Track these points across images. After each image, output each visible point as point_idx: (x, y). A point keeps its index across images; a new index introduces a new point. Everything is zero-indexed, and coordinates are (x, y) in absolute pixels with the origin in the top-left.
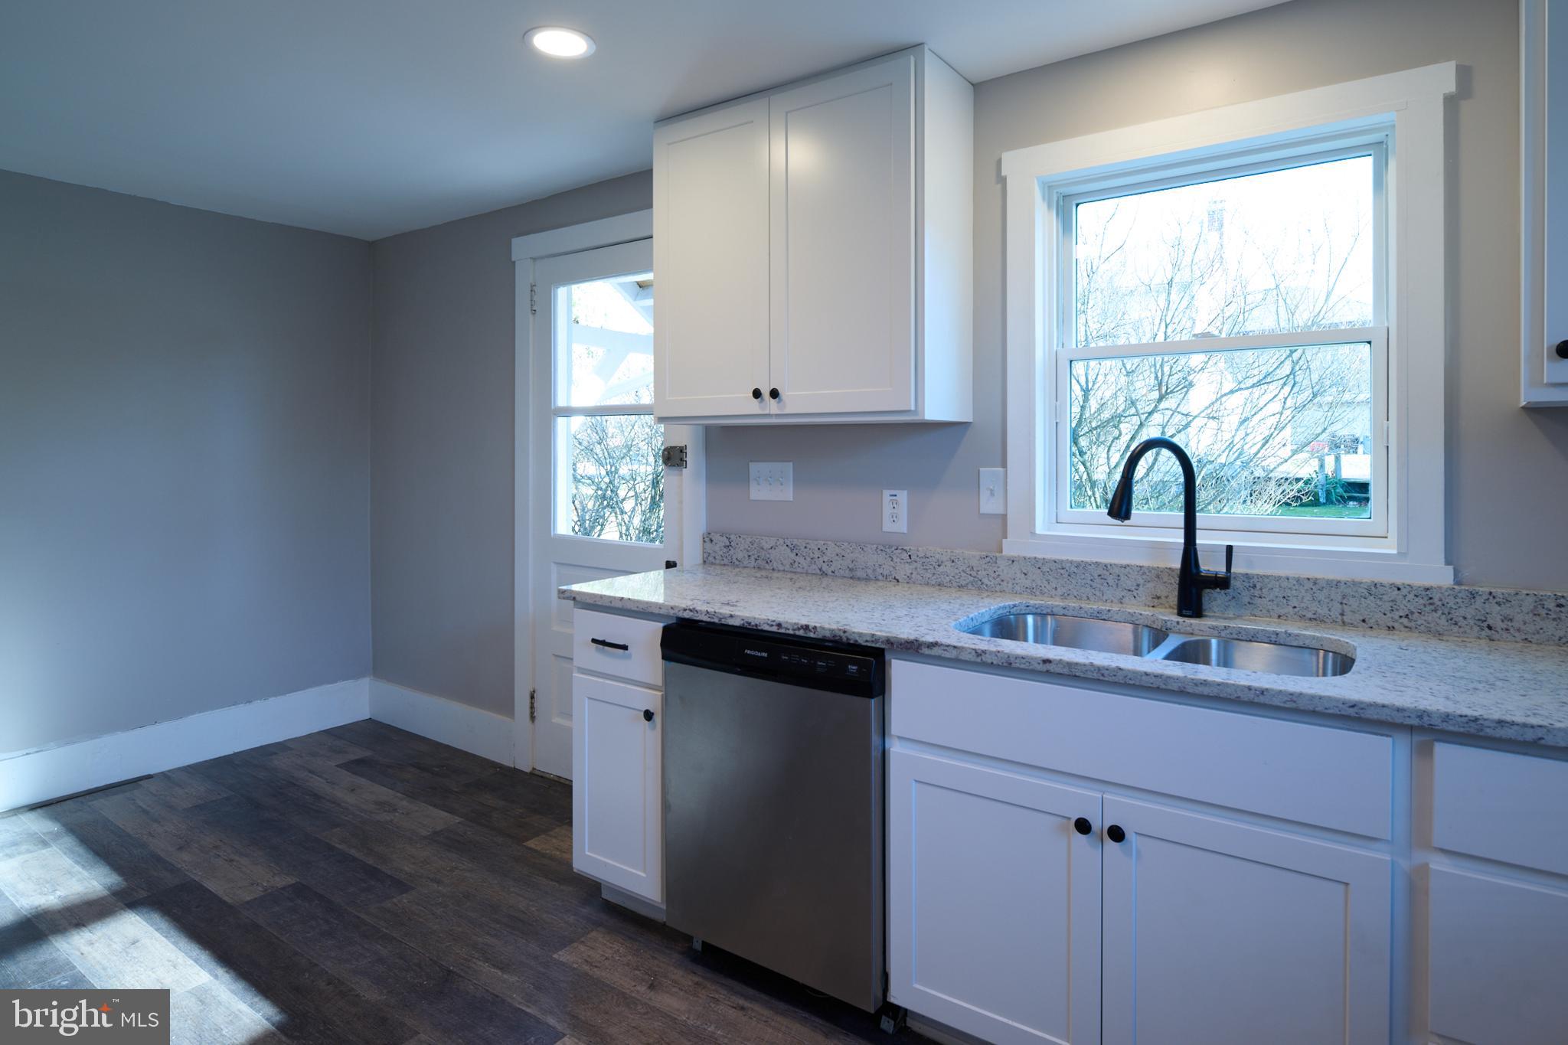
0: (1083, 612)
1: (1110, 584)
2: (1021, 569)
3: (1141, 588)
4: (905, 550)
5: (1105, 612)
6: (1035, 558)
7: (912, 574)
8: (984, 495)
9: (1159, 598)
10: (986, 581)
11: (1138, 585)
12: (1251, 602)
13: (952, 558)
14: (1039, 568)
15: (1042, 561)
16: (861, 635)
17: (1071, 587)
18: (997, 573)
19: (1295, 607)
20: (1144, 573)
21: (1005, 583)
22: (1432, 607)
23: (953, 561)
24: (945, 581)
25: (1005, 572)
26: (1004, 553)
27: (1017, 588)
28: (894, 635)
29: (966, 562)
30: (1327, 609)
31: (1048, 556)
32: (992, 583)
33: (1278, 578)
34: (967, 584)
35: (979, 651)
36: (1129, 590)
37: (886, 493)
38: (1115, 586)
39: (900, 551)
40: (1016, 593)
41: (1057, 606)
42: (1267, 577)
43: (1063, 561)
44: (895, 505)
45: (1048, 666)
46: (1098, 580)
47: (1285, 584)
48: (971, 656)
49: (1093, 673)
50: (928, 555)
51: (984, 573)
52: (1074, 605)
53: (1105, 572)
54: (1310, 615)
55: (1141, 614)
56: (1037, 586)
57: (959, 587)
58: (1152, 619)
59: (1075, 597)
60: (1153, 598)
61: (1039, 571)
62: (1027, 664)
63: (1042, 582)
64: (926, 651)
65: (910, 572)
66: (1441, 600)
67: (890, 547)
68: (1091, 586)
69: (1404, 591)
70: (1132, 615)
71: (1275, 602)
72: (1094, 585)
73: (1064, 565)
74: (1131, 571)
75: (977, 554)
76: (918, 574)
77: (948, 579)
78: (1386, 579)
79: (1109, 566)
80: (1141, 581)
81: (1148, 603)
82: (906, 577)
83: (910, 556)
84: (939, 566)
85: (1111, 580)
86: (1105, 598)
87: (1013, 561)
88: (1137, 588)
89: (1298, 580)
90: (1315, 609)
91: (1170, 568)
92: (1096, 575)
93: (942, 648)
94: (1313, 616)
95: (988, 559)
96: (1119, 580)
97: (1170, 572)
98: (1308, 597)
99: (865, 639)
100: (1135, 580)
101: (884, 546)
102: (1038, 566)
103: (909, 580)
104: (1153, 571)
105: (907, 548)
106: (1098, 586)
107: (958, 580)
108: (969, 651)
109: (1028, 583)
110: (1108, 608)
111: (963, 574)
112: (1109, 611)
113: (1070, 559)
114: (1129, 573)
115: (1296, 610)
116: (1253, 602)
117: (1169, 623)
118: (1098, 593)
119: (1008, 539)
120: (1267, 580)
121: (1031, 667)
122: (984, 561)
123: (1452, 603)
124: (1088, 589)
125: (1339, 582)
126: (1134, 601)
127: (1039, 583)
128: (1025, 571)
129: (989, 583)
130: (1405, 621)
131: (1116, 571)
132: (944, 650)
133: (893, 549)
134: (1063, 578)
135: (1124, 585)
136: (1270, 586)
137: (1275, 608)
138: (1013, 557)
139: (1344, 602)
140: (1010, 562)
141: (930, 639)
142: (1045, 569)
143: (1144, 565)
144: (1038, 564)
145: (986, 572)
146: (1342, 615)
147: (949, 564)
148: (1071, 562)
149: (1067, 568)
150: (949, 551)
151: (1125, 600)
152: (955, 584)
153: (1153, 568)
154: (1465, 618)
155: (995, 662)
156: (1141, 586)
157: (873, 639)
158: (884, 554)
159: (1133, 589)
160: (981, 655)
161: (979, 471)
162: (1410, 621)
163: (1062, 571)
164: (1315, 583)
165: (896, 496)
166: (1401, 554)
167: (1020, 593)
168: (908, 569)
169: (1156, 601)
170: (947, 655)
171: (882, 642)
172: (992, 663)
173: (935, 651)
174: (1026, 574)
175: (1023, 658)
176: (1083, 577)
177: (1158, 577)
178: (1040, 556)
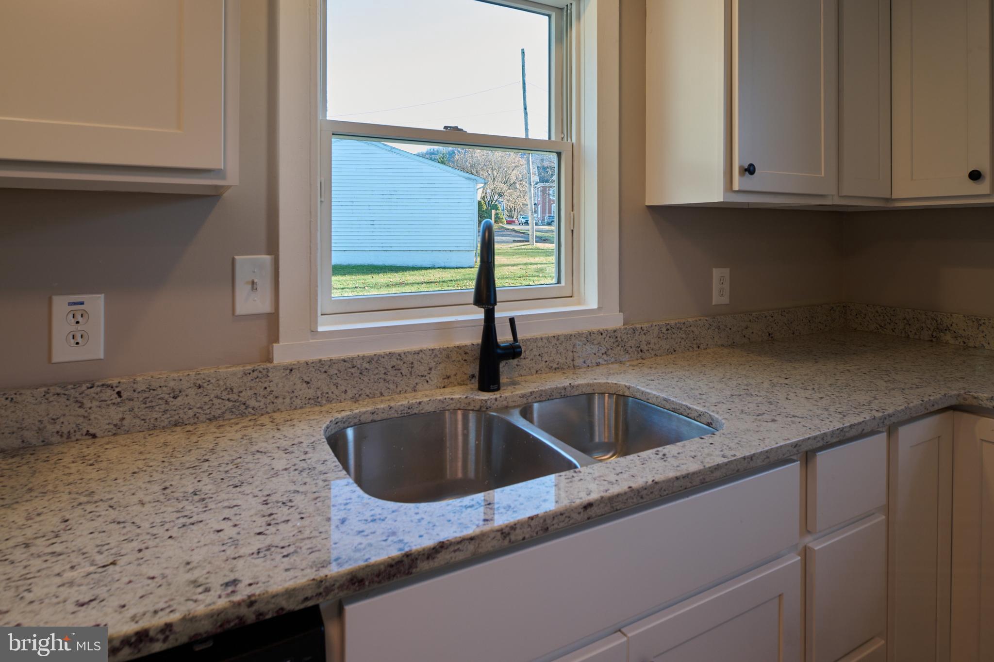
0: (393, 412)
1: (404, 374)
2: (301, 378)
3: (433, 372)
4: (108, 386)
5: (416, 406)
6: (320, 361)
7: (123, 419)
8: (242, 290)
9: (448, 377)
10: (252, 403)
11: (430, 369)
12: (518, 364)
13: (199, 382)
14: (325, 372)
15: (329, 363)
16: (290, 593)
17: (362, 386)
18: (269, 389)
19: (546, 361)
20: (436, 356)
21: (280, 400)
22: (617, 343)
23: (200, 387)
24: (186, 417)
25: (281, 385)
26: (275, 362)
27: (298, 402)
28: (362, 563)
29: (221, 383)
30: (564, 358)
31: (335, 356)
32: (262, 404)
33: (535, 340)
34: (223, 413)
35: (506, 530)
36: (422, 376)
37: (61, 305)
38: (408, 376)
39: (99, 389)
40: (296, 409)
41: (364, 413)
42: (528, 340)
43: (353, 358)
44: (79, 315)
45: (591, 512)
46: (392, 372)
47: (540, 344)
48: (494, 543)
49: (633, 499)
50: (155, 385)
51: (250, 393)
52: (382, 406)
53: (399, 362)
54: (555, 366)
55: (452, 399)
56: (322, 394)
57: (210, 420)
58: (467, 401)
59: (368, 396)
60: (444, 379)
61: (325, 375)
62: (567, 519)
63: (329, 388)
64: (424, 566)
65: (121, 416)
66: (621, 338)
67: (76, 385)
68: (385, 380)
69: (604, 335)
70: (443, 402)
71: (534, 361)
72: (388, 378)
73: (355, 363)
74: (424, 356)
75: (239, 369)
76: (136, 417)
77: (191, 413)
78: (595, 327)
79: (403, 356)
80: (433, 364)
81: (439, 385)
82: (111, 426)
83: (119, 393)
84: (175, 397)
85: (405, 371)
86: (399, 389)
87: (291, 370)
88: (429, 372)
89: (548, 339)
90: (558, 360)
91: (458, 347)
92: (390, 367)
93: (452, 548)
94: (557, 366)
95: (255, 374)
96: (412, 367)
97: (458, 350)
98: (554, 352)
99: (301, 598)
100: (428, 364)
101: (64, 387)
102: (324, 370)
103: (117, 429)
104: (444, 352)
105: (114, 382)
106: (392, 378)
107: (208, 411)
108: (492, 536)
109: (311, 393)
110: (418, 401)
111: (216, 401)
112: (420, 403)
113: (361, 354)
114: (422, 358)
115: (547, 363)
116: (520, 364)
117: (489, 402)
118: (392, 386)
119: (281, 344)
120: (528, 343)
121: (571, 521)
122: (250, 377)
123: (625, 337)
124: (381, 384)
125: (571, 335)
126: (426, 386)
127: (325, 390)
128: (307, 379)
129: (257, 404)
130: (604, 356)
131: (410, 358)
132: (455, 551)
133: (84, 387)
134: (354, 378)
135: (417, 371)
136: (531, 347)
137: (534, 365)
138: (291, 365)
139: (574, 350)
140: (288, 371)
141: (428, 542)
142: (333, 371)
143: (436, 347)
144: (322, 367)
145: (252, 392)
146: (573, 360)
147: (192, 392)
148: (363, 358)
149: (359, 366)
150: (192, 373)
151: (419, 387)
152: (202, 418)
153: (444, 350)
154: (631, 347)
155: (527, 536)
156: (433, 370)
157: (321, 590)
158: (63, 399)
159: (426, 373)
160: (509, 534)
161: (233, 260)
162: (607, 355)
163: (353, 370)
164: (558, 339)
165: (82, 303)
166: (600, 308)
167: (301, 408)
168: (115, 414)
169: (446, 381)
170: (460, 556)
171: (341, 587)
172: (524, 539)
173: (443, 558)
174: (308, 383)
175: (562, 514)
176: (376, 371)
177: (448, 357)
178: (324, 357)
